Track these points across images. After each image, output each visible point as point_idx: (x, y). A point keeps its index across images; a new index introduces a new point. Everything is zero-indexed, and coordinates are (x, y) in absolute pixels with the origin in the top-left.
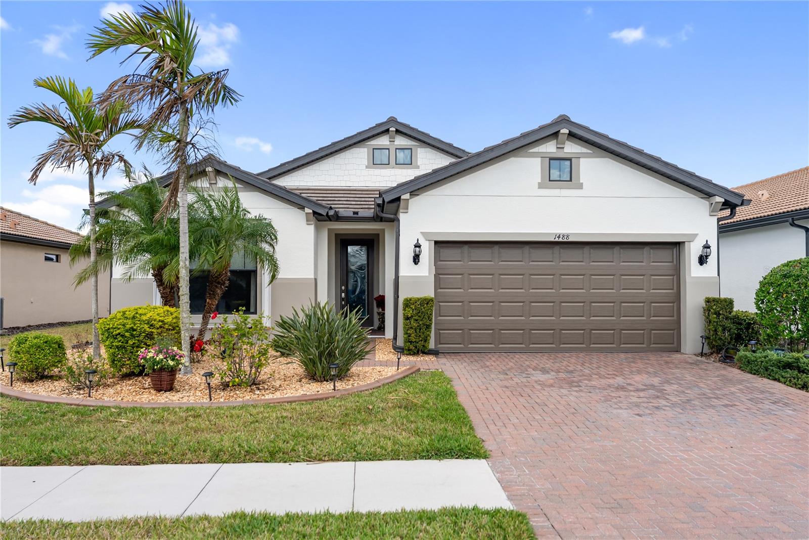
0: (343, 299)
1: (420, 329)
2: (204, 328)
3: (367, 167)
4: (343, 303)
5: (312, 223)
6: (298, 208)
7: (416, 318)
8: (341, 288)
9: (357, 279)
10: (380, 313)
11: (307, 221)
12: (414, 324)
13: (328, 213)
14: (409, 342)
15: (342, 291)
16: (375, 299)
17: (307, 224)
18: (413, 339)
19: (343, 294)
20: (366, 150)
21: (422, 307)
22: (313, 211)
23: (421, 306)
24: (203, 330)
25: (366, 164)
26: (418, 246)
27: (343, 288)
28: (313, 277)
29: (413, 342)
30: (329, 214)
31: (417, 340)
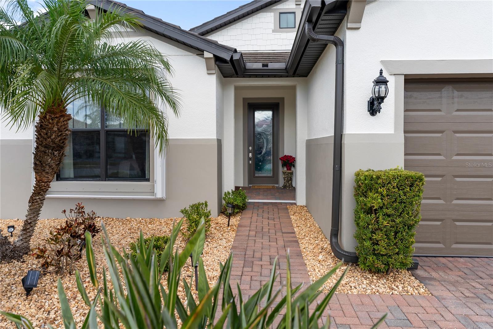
0: (250, 159)
1: (396, 233)
2: (30, 219)
3: (273, 31)
4: (250, 162)
5: (214, 72)
6: (197, 55)
7: (390, 211)
8: (248, 148)
9: (263, 140)
10: (285, 172)
11: (208, 70)
12: (385, 223)
13: (232, 57)
14: (375, 254)
15: (249, 152)
16: (280, 159)
17: (208, 74)
18: (383, 250)
19: (250, 154)
20: (272, 14)
21: (401, 192)
22: (214, 55)
23: (399, 190)
24: (29, 221)
25: (273, 28)
26: (381, 81)
27: (250, 148)
28: (215, 137)
29: (382, 255)
30: (234, 59)
31: (390, 253)
